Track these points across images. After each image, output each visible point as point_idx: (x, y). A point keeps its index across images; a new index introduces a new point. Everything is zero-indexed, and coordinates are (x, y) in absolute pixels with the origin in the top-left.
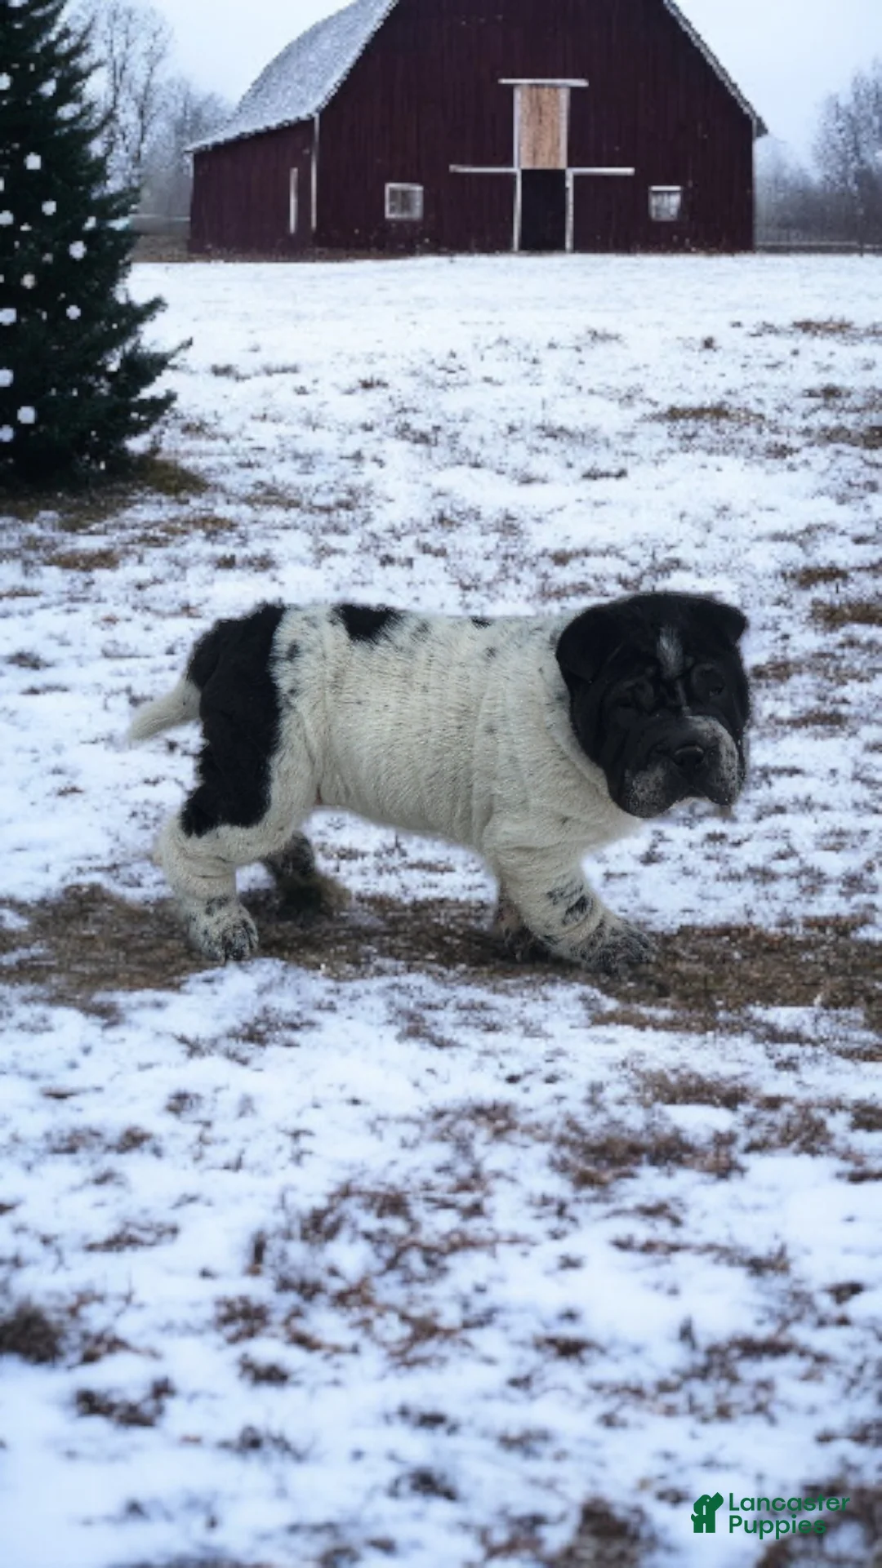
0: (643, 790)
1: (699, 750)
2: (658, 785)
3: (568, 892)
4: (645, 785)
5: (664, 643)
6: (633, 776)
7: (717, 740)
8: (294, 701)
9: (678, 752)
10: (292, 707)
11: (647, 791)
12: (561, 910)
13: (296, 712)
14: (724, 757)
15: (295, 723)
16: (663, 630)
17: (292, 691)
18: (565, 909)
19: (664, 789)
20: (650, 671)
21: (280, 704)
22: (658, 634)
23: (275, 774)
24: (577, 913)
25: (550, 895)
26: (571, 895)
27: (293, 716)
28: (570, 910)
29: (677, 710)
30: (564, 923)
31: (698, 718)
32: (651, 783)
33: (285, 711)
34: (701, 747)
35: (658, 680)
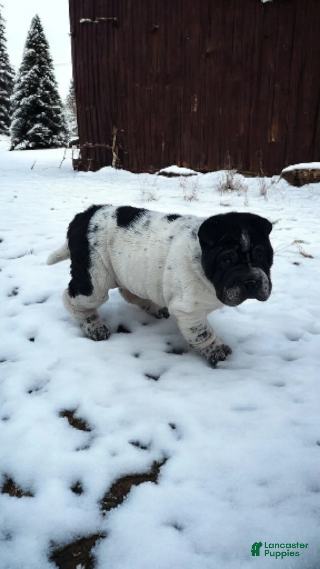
0: (231, 296)
1: (254, 281)
2: (237, 294)
3: (199, 328)
4: (232, 294)
5: (244, 237)
6: (227, 289)
7: (261, 277)
8: (96, 248)
9: (246, 282)
10: (95, 250)
11: (233, 296)
12: (195, 335)
13: (97, 252)
14: (264, 284)
15: (97, 256)
16: (243, 232)
17: (95, 244)
18: (197, 335)
19: (240, 296)
20: (237, 247)
21: (90, 249)
22: (241, 232)
23: (92, 275)
24: (202, 338)
25: (191, 329)
26: (200, 330)
27: (96, 254)
28: (199, 336)
29: (246, 265)
30: (196, 340)
31: (254, 269)
32: (235, 293)
33: (92, 252)
34: (255, 280)
35: (240, 251)
